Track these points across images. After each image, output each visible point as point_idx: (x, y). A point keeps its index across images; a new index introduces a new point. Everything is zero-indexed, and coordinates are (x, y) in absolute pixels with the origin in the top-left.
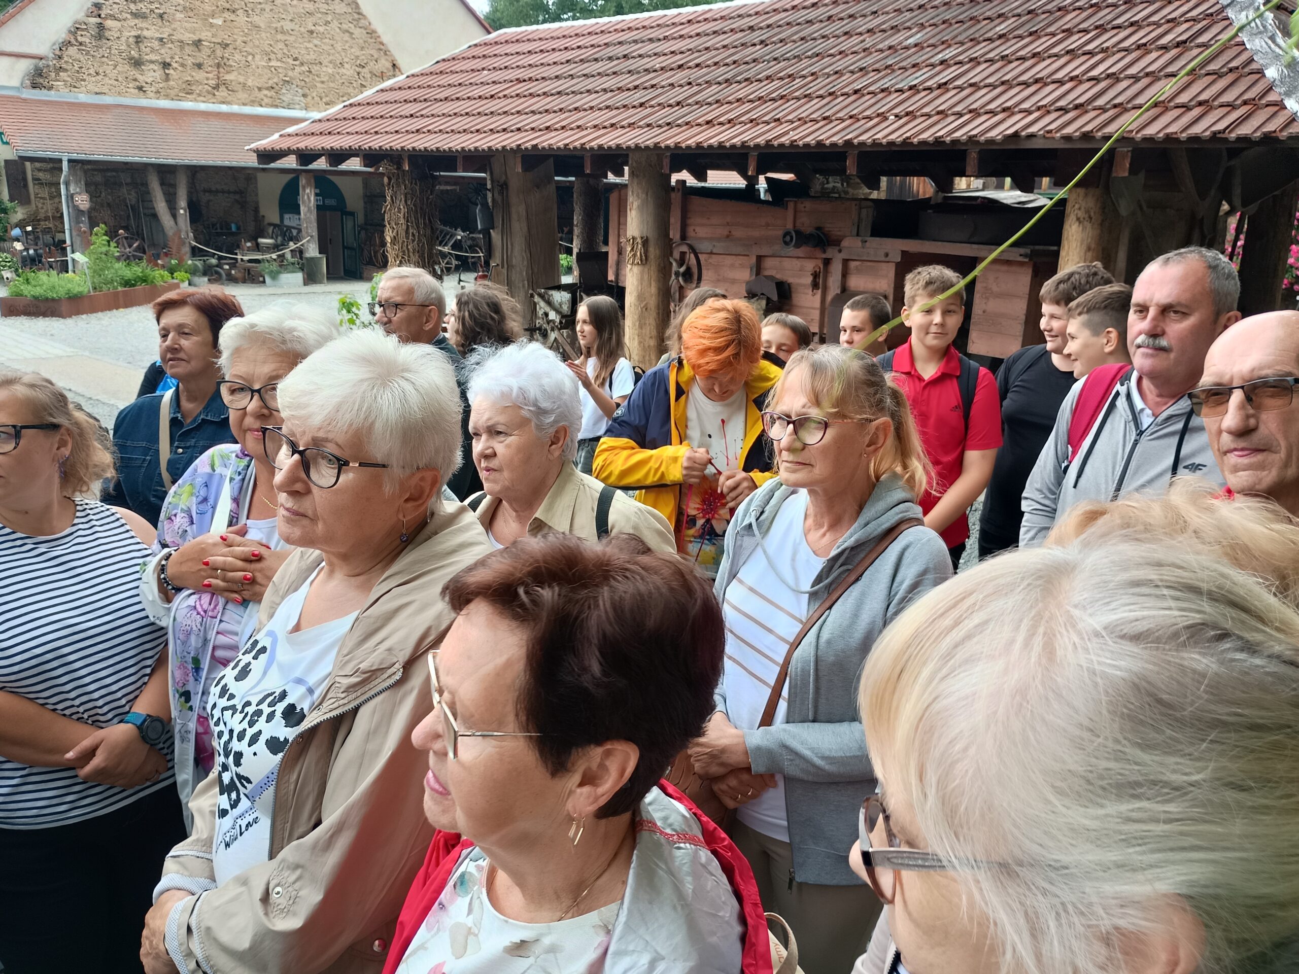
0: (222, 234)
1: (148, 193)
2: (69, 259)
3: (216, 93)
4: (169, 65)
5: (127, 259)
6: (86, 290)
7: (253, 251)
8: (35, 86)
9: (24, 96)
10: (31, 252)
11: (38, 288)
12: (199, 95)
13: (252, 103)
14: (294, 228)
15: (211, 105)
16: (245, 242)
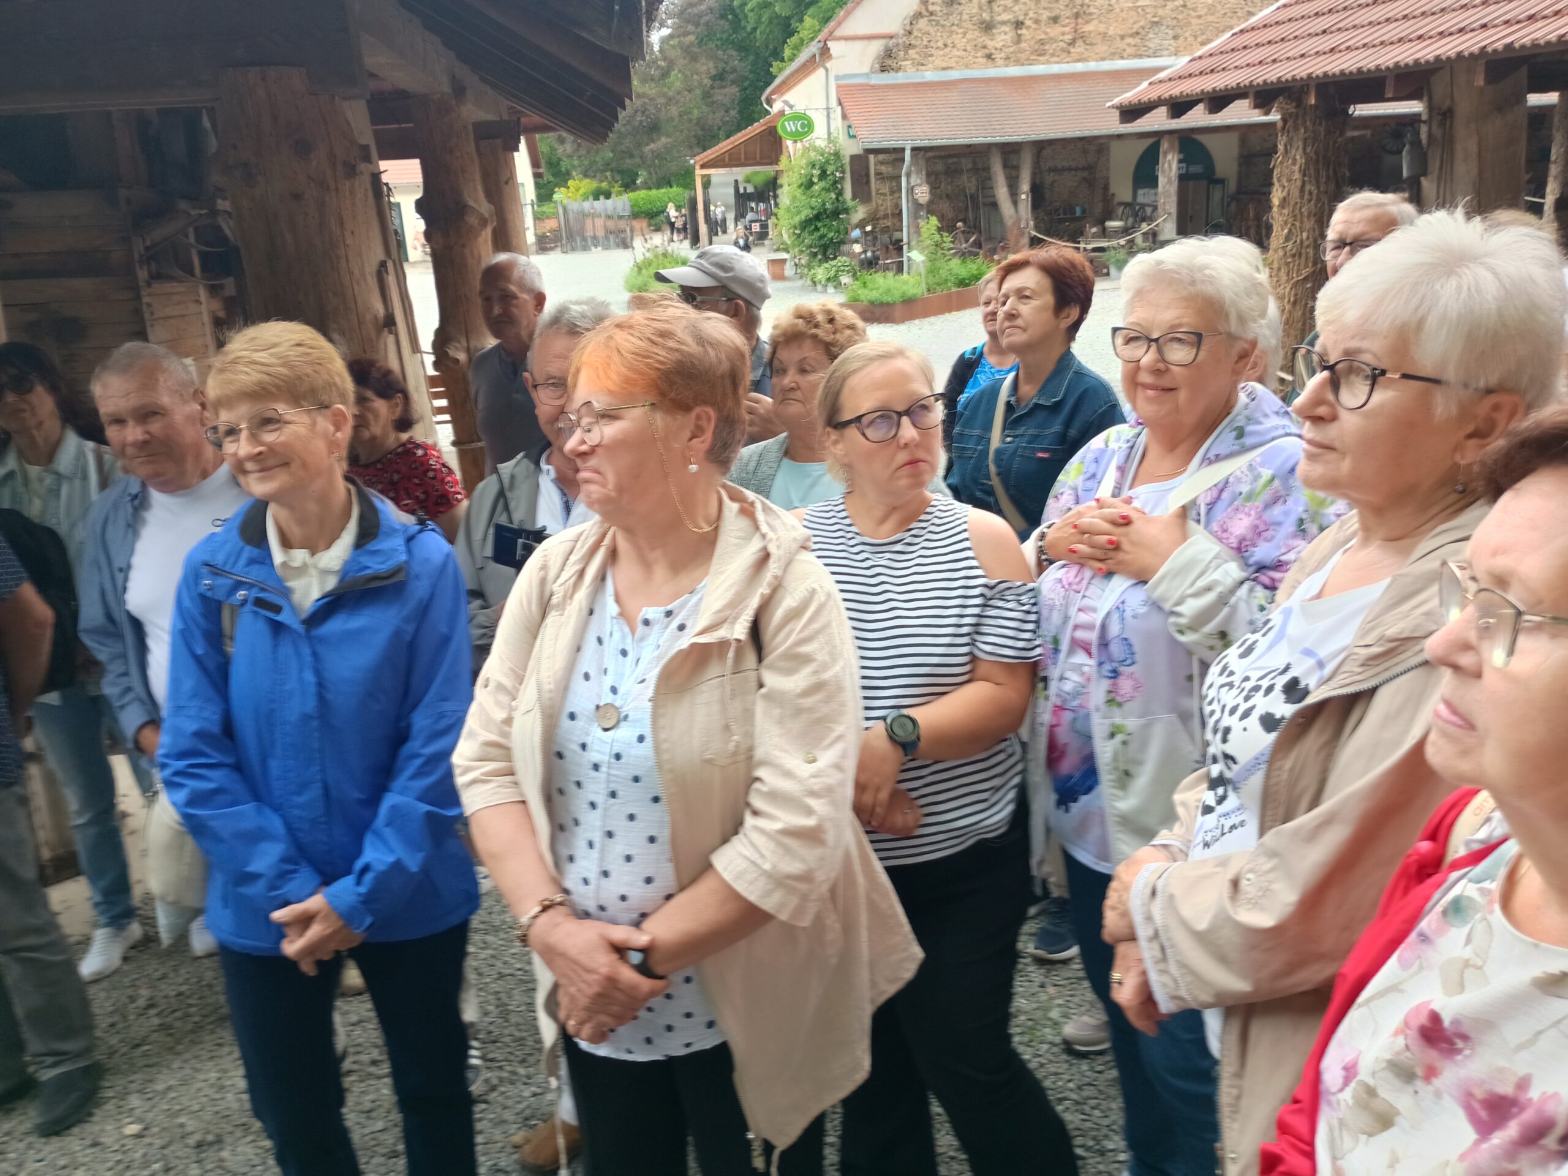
0: (1065, 220)
1: (990, 178)
2: (905, 259)
3: (1072, 50)
4: (1022, 23)
5: (963, 255)
6: (920, 292)
7: (1099, 237)
8: (884, 69)
9: (873, 82)
10: (869, 254)
11: (874, 292)
12: (1053, 55)
13: (1113, 56)
14: (1149, 205)
15: (1065, 65)
16: (1091, 227)
